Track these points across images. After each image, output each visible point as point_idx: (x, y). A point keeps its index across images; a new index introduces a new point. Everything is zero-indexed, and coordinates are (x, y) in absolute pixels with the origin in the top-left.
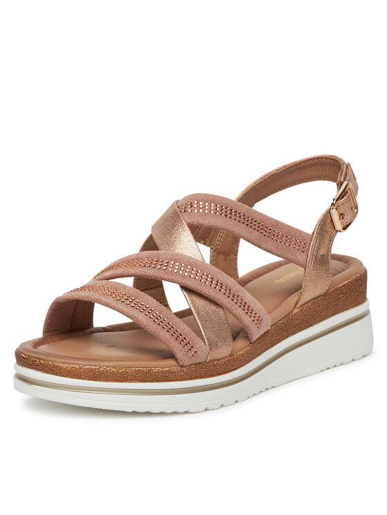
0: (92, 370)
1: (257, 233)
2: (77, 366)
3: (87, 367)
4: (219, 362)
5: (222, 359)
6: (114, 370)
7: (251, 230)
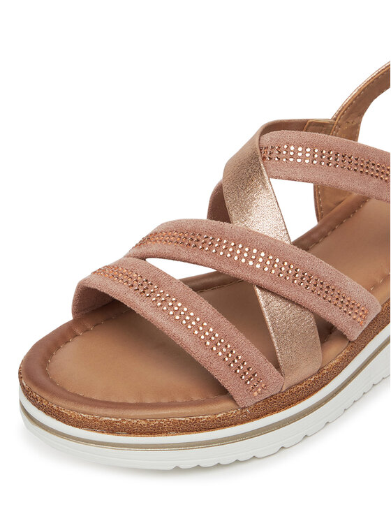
0: (111, 423)
1: (375, 180)
2: (90, 417)
3: (106, 419)
4: (300, 387)
5: (306, 380)
6: (143, 423)
7: (367, 177)
